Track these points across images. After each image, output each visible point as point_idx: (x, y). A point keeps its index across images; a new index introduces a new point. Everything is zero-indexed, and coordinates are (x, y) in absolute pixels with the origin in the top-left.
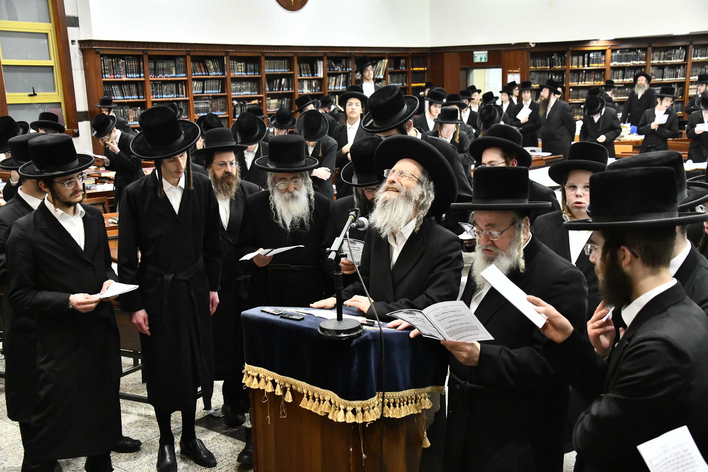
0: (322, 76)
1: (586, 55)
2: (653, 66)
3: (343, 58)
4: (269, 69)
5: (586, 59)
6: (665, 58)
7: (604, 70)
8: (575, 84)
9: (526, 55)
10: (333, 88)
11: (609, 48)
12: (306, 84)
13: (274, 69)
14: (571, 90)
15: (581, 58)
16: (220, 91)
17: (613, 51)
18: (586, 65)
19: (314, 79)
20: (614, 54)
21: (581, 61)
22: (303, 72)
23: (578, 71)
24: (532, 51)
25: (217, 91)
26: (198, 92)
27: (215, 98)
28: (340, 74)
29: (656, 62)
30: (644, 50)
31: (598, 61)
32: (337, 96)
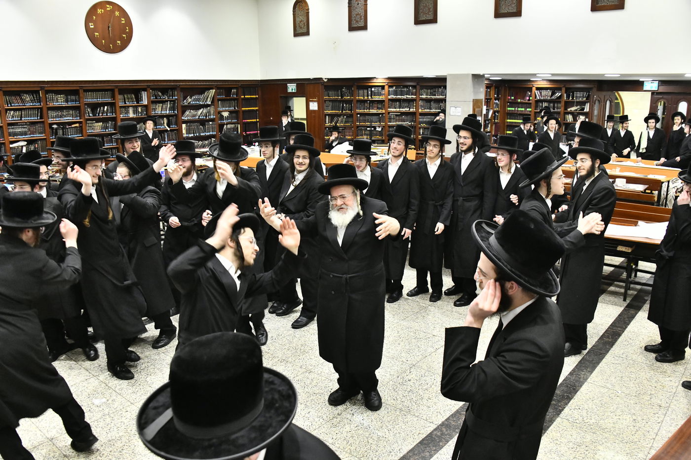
0: (146, 103)
1: (370, 89)
2: (422, 99)
3: (169, 89)
4: (90, 99)
5: (369, 92)
6: (432, 94)
7: (384, 101)
8: (361, 111)
9: (321, 88)
10: (160, 112)
11: (386, 85)
12: (131, 110)
13: (97, 98)
14: (359, 116)
15: (366, 91)
16: (39, 118)
17: (390, 87)
18: (370, 97)
19: (140, 106)
20: (391, 89)
21: (366, 94)
22: (126, 100)
23: (364, 101)
24: (325, 84)
25: (36, 118)
26: (16, 119)
27: (33, 123)
28: (167, 101)
29: (424, 97)
30: (414, 87)
31: (379, 94)
32: (165, 118)
